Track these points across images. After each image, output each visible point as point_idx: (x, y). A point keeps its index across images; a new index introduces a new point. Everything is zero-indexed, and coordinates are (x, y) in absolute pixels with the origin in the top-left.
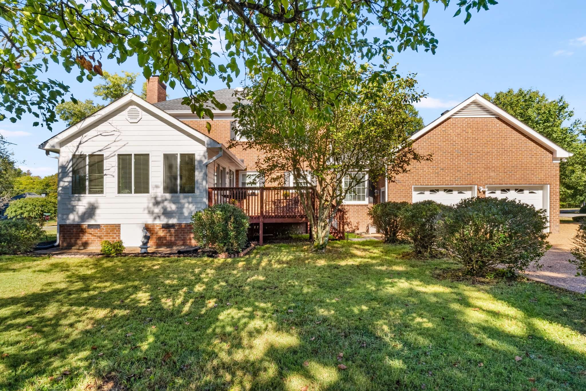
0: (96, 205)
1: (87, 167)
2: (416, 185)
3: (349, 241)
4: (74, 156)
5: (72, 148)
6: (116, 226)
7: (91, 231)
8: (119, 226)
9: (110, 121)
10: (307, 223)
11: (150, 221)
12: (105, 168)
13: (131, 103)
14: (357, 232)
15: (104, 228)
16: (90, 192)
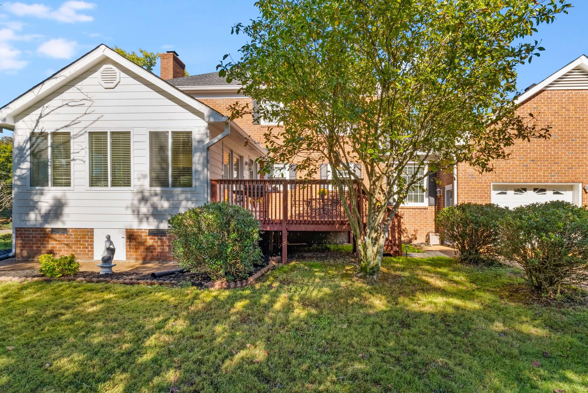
0: (63, 201)
1: (50, 149)
2: (496, 182)
3: (408, 258)
4: (33, 134)
5: (30, 123)
6: (88, 232)
7: (57, 236)
8: (91, 231)
9: (79, 85)
10: (349, 233)
11: (135, 225)
12: (72, 151)
13: (105, 60)
14: (415, 242)
15: (73, 234)
16: (55, 184)
